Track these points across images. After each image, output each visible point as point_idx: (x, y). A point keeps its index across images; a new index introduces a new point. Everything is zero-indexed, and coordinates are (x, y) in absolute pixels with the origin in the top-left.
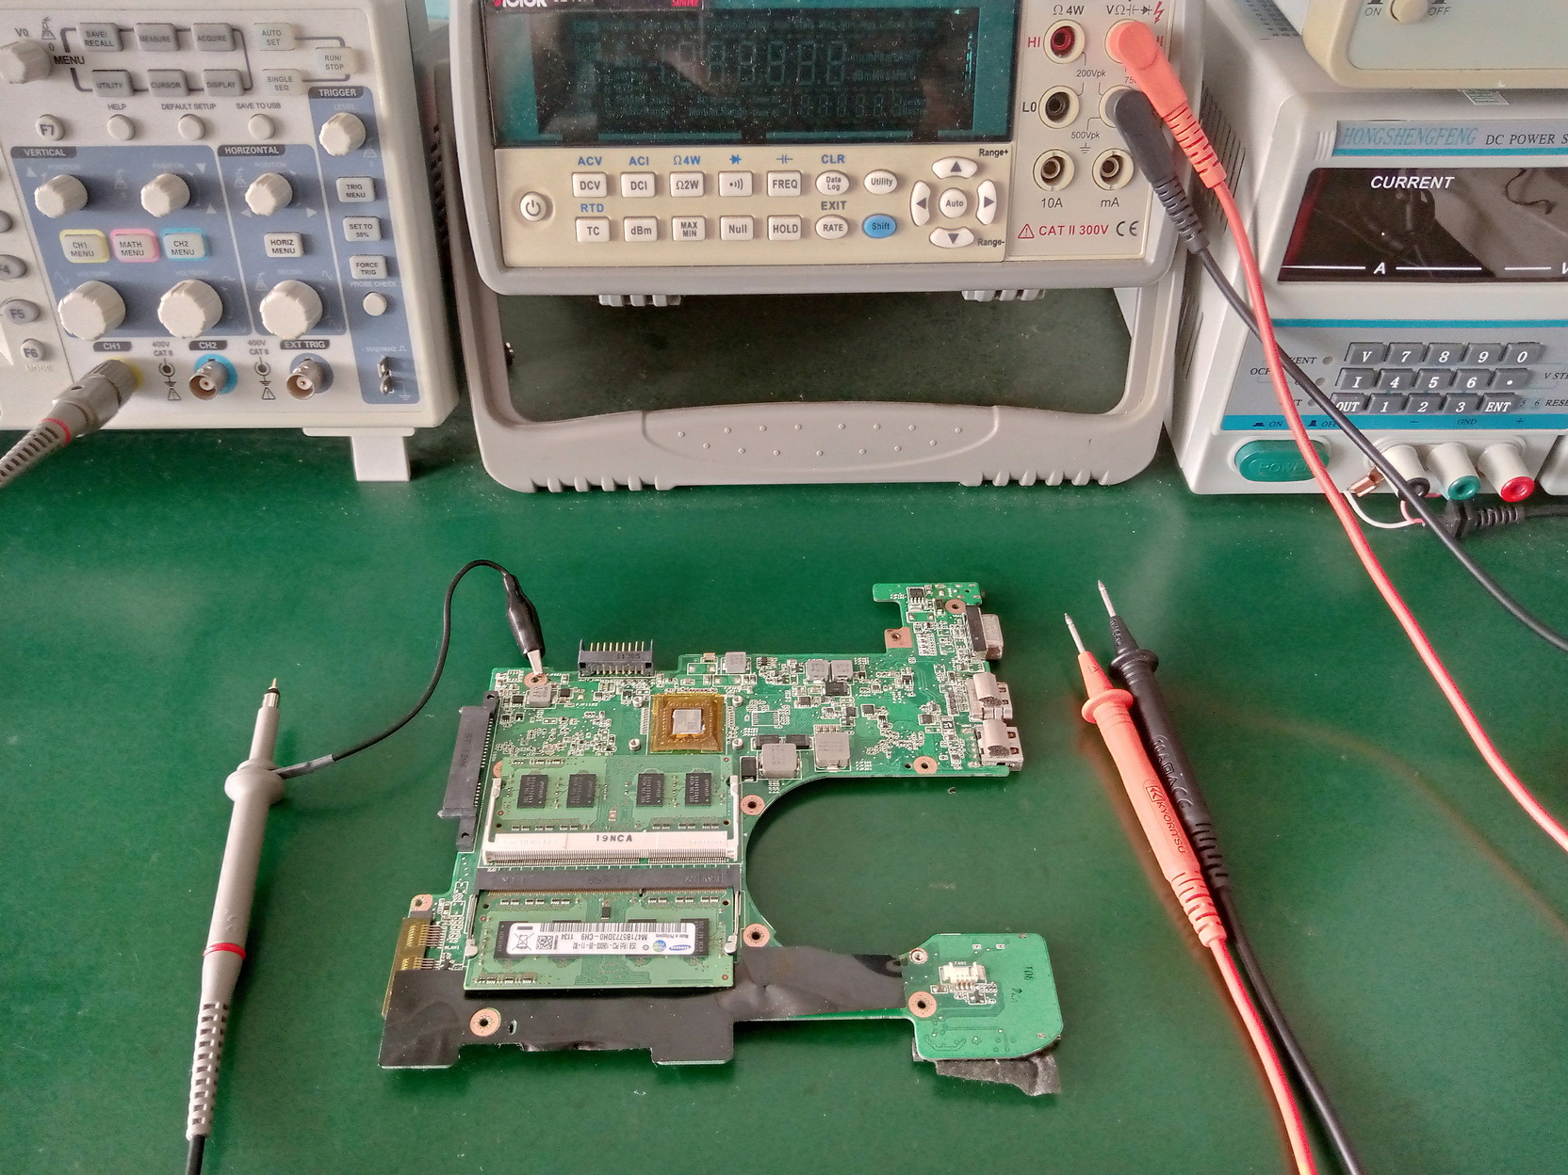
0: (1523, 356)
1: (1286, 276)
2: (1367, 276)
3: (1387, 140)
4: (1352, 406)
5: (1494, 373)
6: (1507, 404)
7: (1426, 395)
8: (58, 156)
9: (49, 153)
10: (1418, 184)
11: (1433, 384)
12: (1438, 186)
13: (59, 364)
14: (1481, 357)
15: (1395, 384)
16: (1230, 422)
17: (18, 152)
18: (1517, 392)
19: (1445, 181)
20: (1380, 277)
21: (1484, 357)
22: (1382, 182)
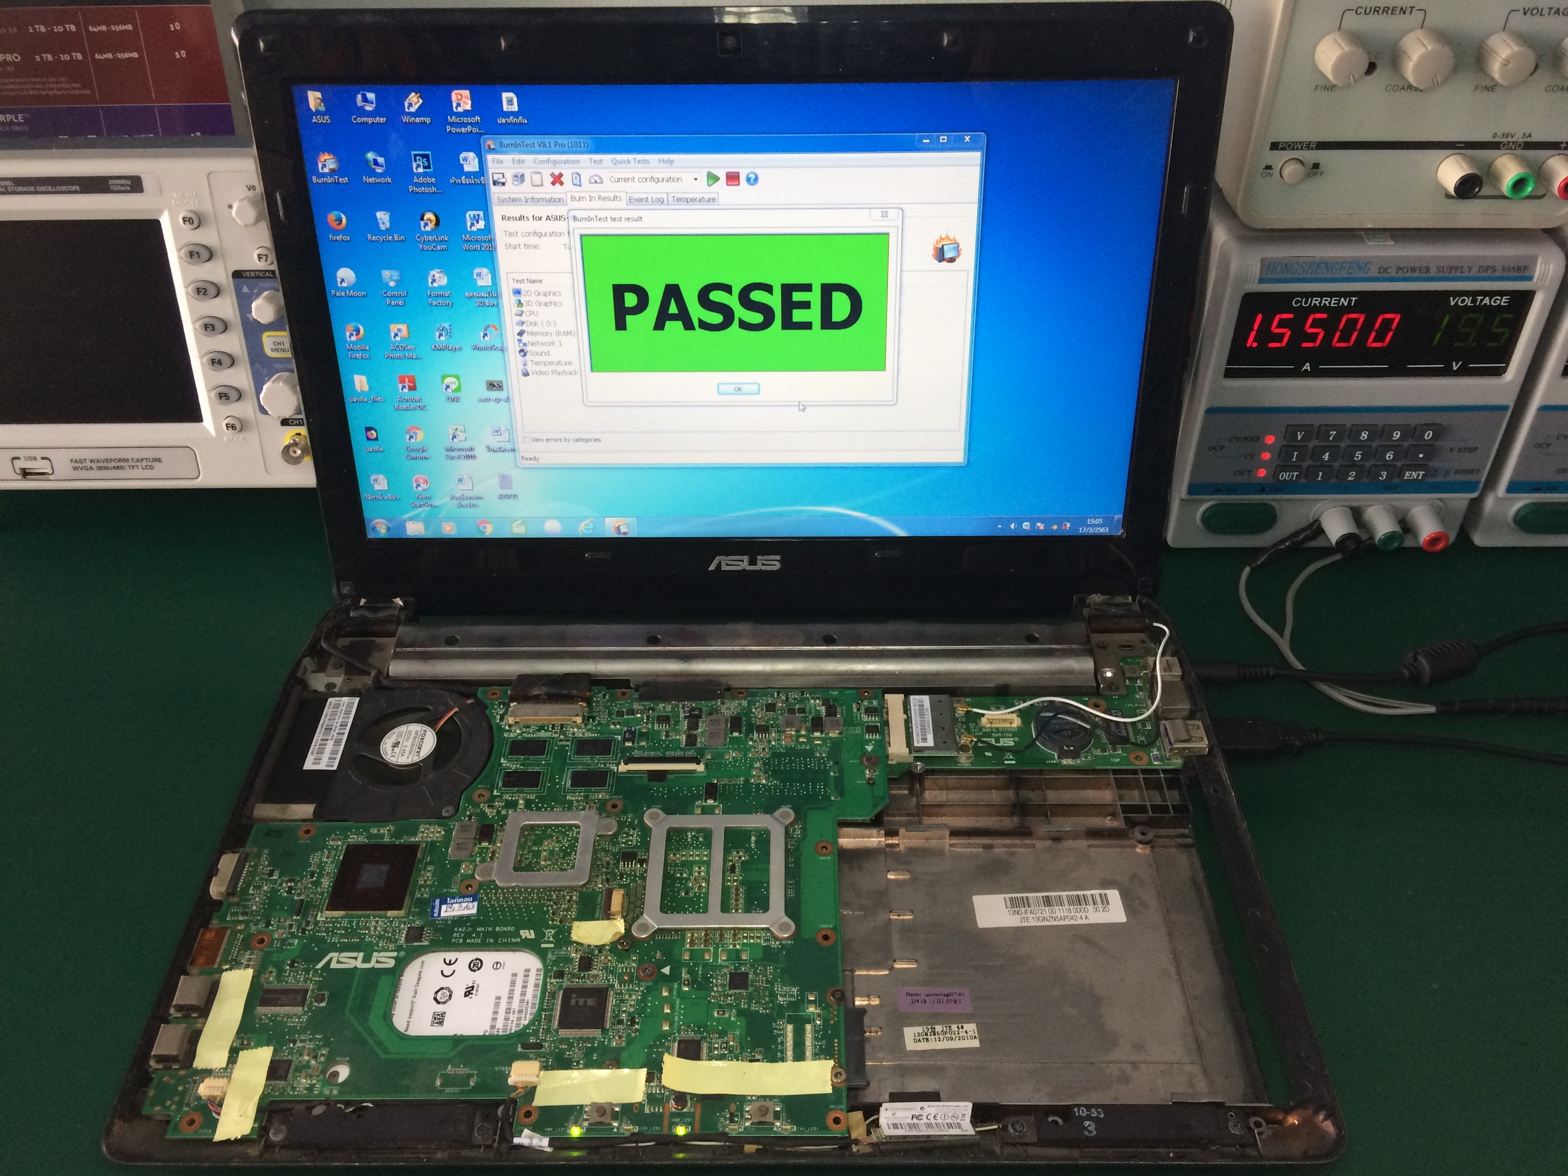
0: (1429, 435)
1: (1229, 374)
2: (1297, 373)
3: (1301, 271)
4: (1293, 475)
5: (1408, 449)
6: (1421, 473)
7: (1353, 466)
8: (268, 277)
9: (261, 275)
10: (1330, 303)
11: (1358, 457)
12: (1346, 304)
13: (252, 437)
14: (1394, 435)
15: (1326, 457)
16: (1193, 489)
17: (237, 275)
18: (1430, 464)
19: (1350, 301)
20: (1306, 375)
21: (1397, 435)
22: (1301, 302)
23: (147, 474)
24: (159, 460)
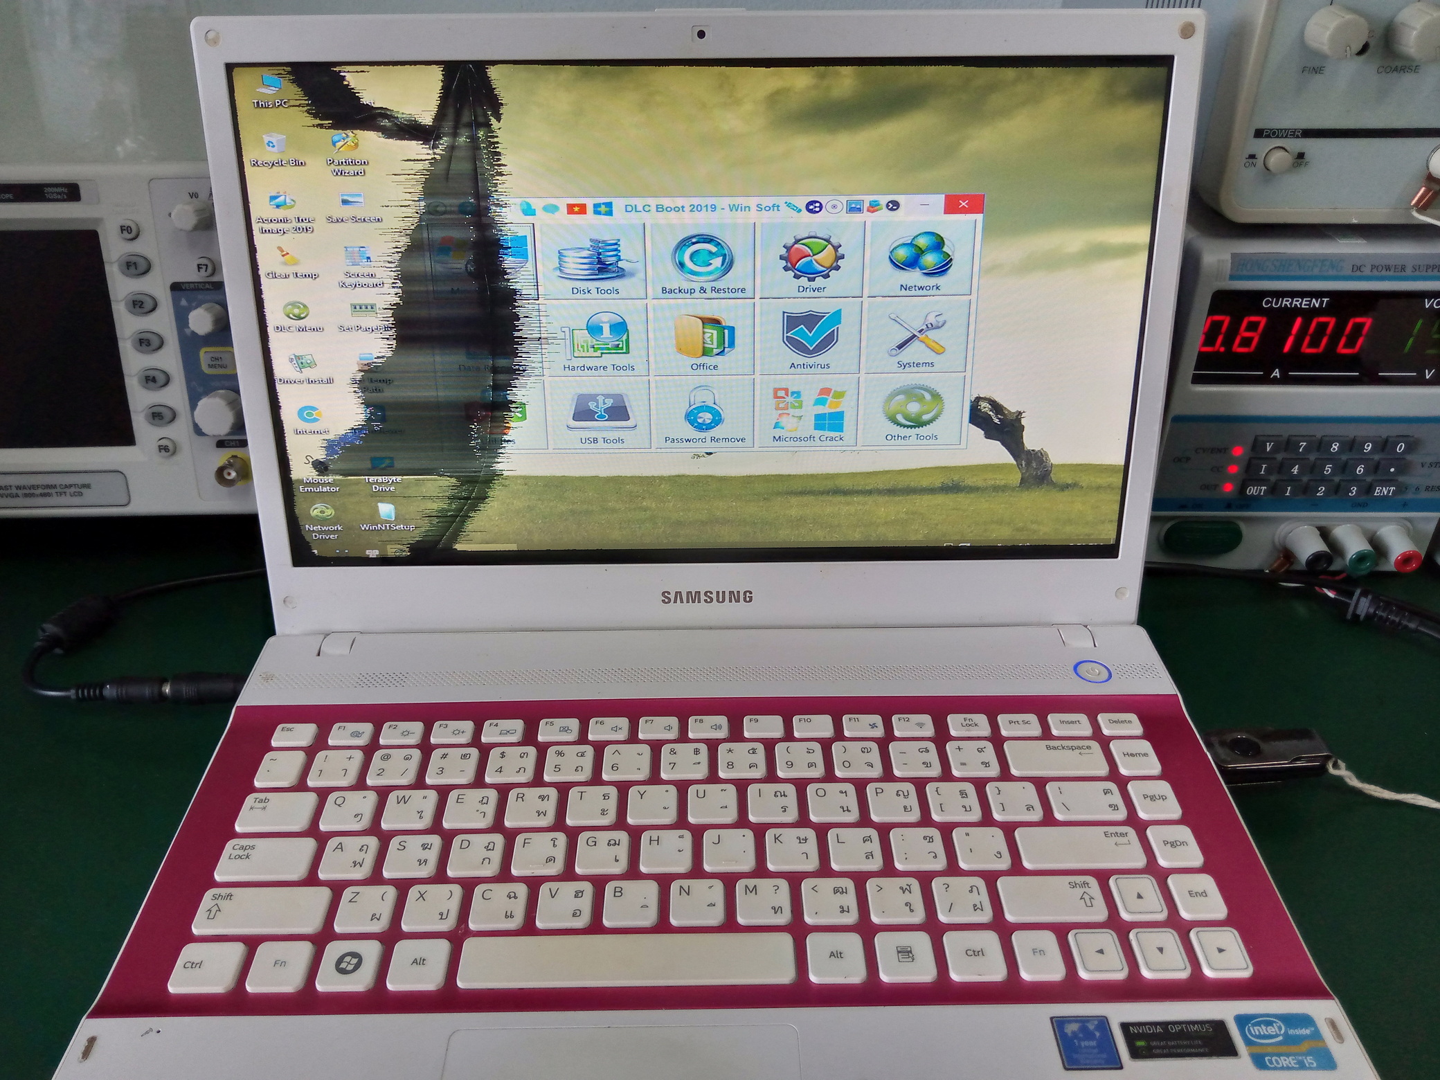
0: (1401, 447)
1: (1197, 380)
2: (1268, 380)
3: (1273, 268)
4: (1261, 490)
5: (1379, 463)
6: (1392, 489)
7: (1324, 480)
8: (208, 289)
9: (201, 286)
10: (1301, 304)
11: (1327, 471)
12: (1317, 305)
13: (185, 460)
14: (1366, 447)
15: (1295, 470)
17: (176, 287)
18: (1401, 479)
19: (1322, 302)
20: (1277, 381)
21: (1368, 447)
22: (1272, 303)
23: (76, 500)
24: (87, 486)
